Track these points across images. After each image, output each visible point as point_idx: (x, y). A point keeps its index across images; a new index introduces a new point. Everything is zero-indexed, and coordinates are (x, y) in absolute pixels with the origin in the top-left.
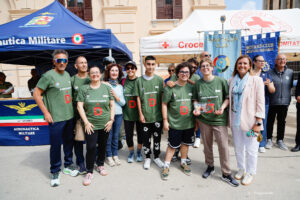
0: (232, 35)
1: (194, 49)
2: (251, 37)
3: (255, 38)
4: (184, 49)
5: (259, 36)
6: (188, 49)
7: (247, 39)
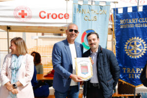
0: (101, 7)
1: (58, 20)
2: (125, 9)
3: (130, 10)
4: (46, 20)
5: (135, 9)
6: (51, 20)
7: (121, 11)
